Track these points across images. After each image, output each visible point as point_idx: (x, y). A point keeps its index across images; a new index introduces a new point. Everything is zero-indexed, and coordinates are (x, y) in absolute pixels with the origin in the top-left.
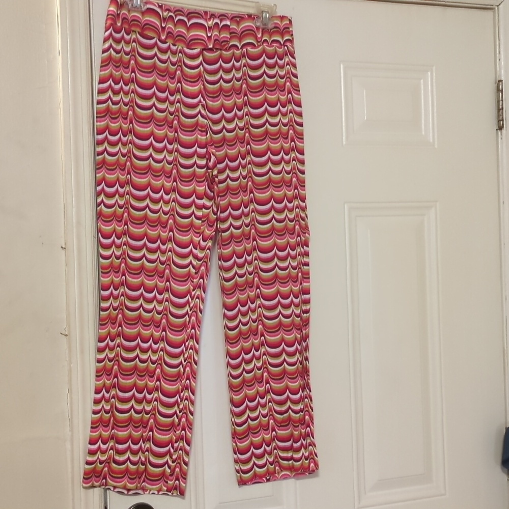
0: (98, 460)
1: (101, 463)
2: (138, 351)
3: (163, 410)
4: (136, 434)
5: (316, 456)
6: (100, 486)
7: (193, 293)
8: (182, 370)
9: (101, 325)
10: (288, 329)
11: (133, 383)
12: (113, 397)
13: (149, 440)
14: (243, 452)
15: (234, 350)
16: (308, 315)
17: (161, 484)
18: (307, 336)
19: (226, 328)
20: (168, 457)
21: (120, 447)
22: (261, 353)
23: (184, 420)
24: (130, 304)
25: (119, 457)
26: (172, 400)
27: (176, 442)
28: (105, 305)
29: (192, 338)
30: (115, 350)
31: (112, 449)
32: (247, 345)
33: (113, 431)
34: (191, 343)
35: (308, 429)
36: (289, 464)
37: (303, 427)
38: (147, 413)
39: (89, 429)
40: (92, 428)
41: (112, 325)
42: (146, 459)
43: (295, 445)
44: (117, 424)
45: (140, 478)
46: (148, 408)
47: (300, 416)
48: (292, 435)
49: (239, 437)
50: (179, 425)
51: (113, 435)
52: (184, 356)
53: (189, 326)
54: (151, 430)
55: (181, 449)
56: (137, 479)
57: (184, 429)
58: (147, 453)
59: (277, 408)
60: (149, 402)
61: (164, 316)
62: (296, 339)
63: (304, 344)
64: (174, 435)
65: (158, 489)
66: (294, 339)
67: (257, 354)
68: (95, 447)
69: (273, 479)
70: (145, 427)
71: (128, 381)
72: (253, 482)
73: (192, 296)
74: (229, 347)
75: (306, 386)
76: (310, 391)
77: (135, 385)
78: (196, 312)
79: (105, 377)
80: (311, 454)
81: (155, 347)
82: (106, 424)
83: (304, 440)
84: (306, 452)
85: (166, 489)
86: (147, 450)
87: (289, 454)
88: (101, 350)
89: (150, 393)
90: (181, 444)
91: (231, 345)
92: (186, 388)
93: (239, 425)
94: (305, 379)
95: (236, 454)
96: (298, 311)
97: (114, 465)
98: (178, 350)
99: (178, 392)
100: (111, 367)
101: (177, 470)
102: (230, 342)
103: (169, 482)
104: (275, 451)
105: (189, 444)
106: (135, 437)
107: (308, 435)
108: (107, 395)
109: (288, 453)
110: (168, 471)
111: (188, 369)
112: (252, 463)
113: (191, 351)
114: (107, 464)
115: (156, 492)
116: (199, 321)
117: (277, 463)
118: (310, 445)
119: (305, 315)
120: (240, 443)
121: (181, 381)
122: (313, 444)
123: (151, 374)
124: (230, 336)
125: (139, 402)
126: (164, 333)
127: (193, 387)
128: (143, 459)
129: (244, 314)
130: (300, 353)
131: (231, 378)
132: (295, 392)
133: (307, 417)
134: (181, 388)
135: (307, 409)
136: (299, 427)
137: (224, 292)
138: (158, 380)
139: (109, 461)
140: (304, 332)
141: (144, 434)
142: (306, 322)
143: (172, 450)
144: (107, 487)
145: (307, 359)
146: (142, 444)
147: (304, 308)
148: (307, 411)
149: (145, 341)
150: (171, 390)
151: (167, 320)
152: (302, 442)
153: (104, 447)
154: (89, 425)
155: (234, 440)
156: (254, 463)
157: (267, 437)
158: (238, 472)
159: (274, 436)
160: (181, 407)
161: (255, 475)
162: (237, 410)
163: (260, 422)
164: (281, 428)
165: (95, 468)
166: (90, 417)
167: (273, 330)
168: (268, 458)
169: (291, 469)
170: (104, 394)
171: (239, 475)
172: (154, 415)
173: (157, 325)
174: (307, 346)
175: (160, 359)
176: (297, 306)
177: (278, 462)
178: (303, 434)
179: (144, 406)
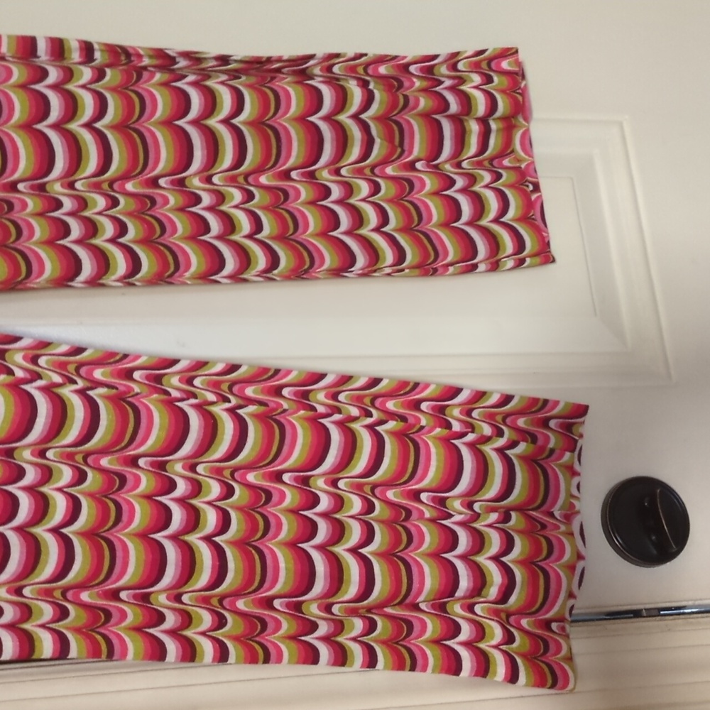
0: (504, 647)
1: (509, 639)
2: (193, 538)
3: (361, 462)
4: (430, 538)
5: (482, 52)
6: (567, 637)
7: (19, 374)
8: (252, 409)
9: (110, 656)
10: (136, 107)
11: (287, 551)
12: (328, 608)
13: (442, 502)
14: (471, 250)
15: (196, 261)
16: (96, 46)
17: (556, 467)
18: (160, 54)
19: (130, 280)
20: (488, 449)
21: (465, 583)
22: (204, 190)
23: (391, 405)
24: (49, 566)
25: (491, 585)
26: (336, 436)
27: (448, 426)
28: (46, 645)
29: (158, 379)
30: (189, 608)
31: (470, 608)
32: (182, 226)
33: (423, 606)
34: (175, 381)
35: (412, 69)
36: (498, 130)
37: (406, 84)
38: (369, 508)
39: (417, 675)
40: (413, 668)
41: (113, 621)
42: (493, 510)
43: (454, 107)
44: (403, 594)
45: (544, 526)
46: (356, 505)
47: (378, 89)
48: (427, 116)
49: (432, 258)
50: (403, 418)
51: (433, 606)
52: (212, 403)
53: (122, 388)
54: (415, 495)
55: (469, 413)
56: (548, 533)
57: (416, 405)
58: (477, 507)
59: (355, 152)
60: (339, 503)
61: (90, 460)
62: (165, 84)
63: (182, 63)
64: (430, 431)
65: (568, 475)
66: (166, 91)
67: (207, 199)
68: (466, 656)
69: (534, 174)
70: (409, 513)
71: (282, 565)
72: (542, 225)
73: (28, 376)
74: (187, 274)
75: (299, 67)
76: (312, 57)
77: (293, 545)
78: (80, 365)
79: (271, 638)
80: (476, 67)
81: (182, 488)
82: (404, 628)
83: (440, 83)
84: (472, 81)
85: (568, 454)
86: (470, 506)
87: (474, 127)
88: (190, 653)
89: (315, 501)
90: (455, 413)
91: (182, 268)
92: (303, 398)
93: (400, 255)
94: (278, 70)
95: (475, 267)
96: (86, 74)
97: (513, 599)
98: (195, 421)
99: (315, 422)
100: (239, 620)
101: (521, 422)
102: (172, 269)
103: (551, 445)
104: (465, 164)
105: (456, 391)
106: (436, 540)
107: (430, 70)
108: (323, 629)
109: (471, 131)
110: (522, 448)
111: (250, 391)
112: (496, 228)
113: (197, 382)
114: (512, 619)
115: (575, 480)
116: (108, 358)
117: (495, 163)
118: (454, 67)
119: (97, 55)
120: (446, 253)
121: (285, 411)
122: (453, 60)
123: (262, 496)
124: (155, 269)
125: (339, 532)
126: (141, 462)
127: (303, 377)
128: (494, 517)
129: (92, 228)
130: (208, 77)
131: (275, 272)
132: (315, 100)
133: (383, 70)
134: (302, 412)
135: (360, 70)
136: (407, 93)
137: (21, 282)
138: (277, 477)
139: (503, 615)
140: (146, 61)
141: (427, 515)
142: (119, 54)
143: (470, 437)
144: (567, 615)
145: (224, 60)
146: (453, 519)
147: (76, 56)
148: (365, 70)
149: (164, 517)
150: (309, 439)
151: (104, 451)
152: (446, 88)
153: (466, 632)
154: (406, 675)
155: (440, 270)
156: (496, 220)
157: (430, 183)
158: (520, 263)
159: (428, 166)
160: (355, 412)
161: (525, 218)
162: (361, 261)
163: (390, 201)
164: (406, 146)
165: (523, 656)
166: (383, 675)
167: (141, 151)
168: (483, 184)
169: (509, 125)
170: (320, 639)
171: (528, 260)
172: (374, 487)
173: (116, 481)
174: (187, 55)
175: (219, 471)
176: (69, 74)
177: (491, 160)
178: (425, 84)
179: (352, 517)
